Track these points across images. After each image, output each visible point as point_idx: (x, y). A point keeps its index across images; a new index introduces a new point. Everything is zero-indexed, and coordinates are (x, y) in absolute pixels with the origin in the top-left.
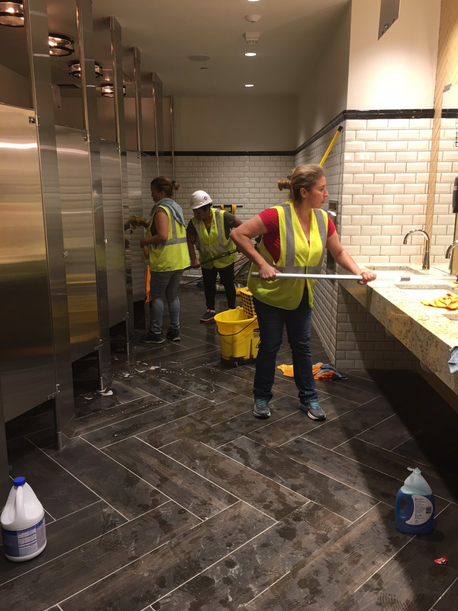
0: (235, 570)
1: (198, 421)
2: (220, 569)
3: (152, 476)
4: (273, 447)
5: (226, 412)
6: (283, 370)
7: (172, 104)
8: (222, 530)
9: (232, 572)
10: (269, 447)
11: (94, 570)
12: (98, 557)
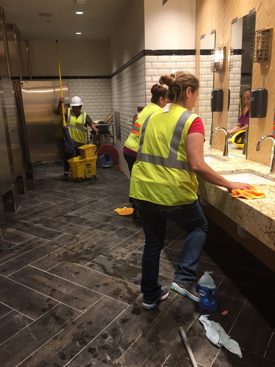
0: (108, 340)
1: (70, 250)
2: (99, 341)
3: (45, 289)
4: (119, 260)
5: (86, 242)
6: (118, 212)
7: (28, 46)
8: (96, 316)
9: (106, 341)
10: (117, 260)
11: (16, 356)
12: (18, 348)
